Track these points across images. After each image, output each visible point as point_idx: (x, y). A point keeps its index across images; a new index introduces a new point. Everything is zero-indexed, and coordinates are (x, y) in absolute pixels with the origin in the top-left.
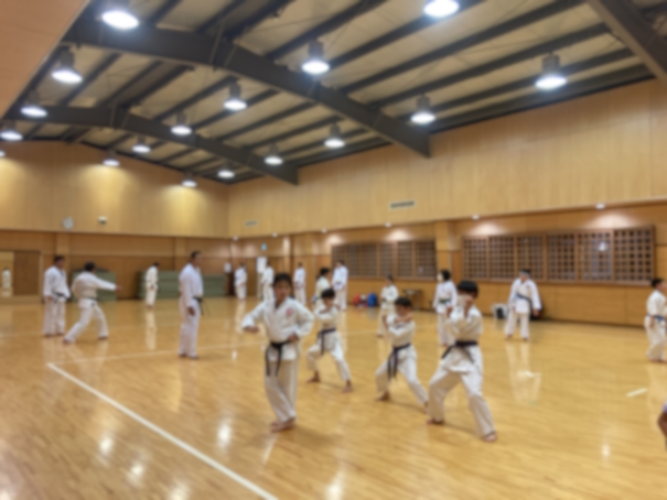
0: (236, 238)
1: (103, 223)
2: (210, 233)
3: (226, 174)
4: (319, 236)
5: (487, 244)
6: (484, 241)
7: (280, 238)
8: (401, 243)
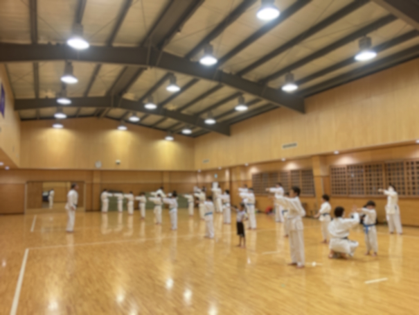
0: (199, 171)
1: (118, 164)
2: (183, 168)
3: (187, 131)
4: (244, 168)
5: (346, 170)
6: (344, 168)
7: (224, 170)
8: (293, 171)
